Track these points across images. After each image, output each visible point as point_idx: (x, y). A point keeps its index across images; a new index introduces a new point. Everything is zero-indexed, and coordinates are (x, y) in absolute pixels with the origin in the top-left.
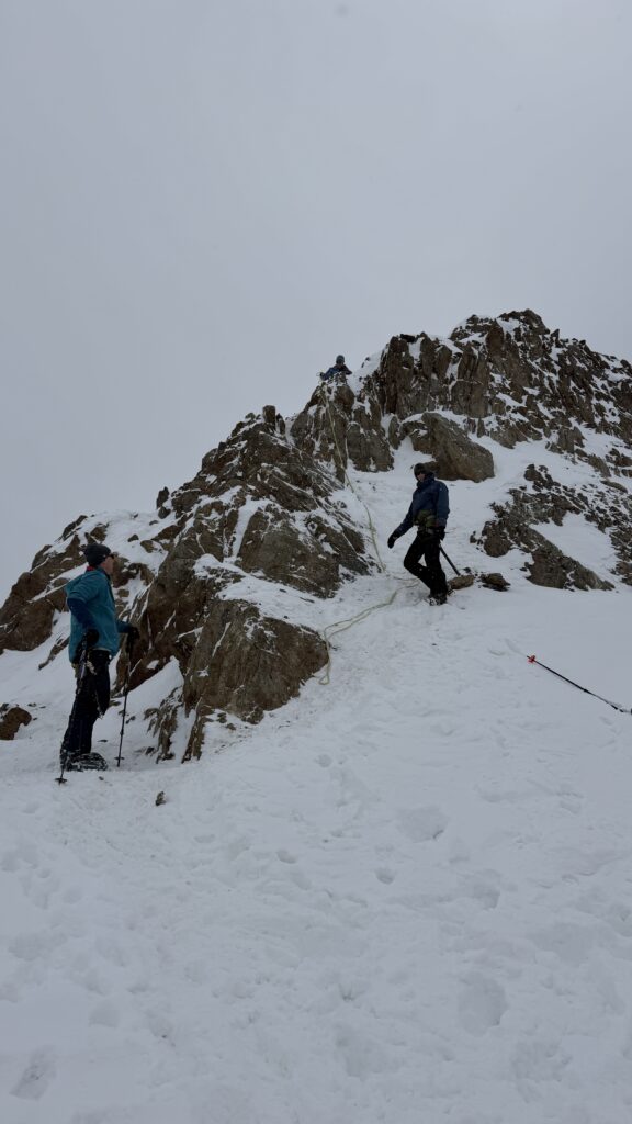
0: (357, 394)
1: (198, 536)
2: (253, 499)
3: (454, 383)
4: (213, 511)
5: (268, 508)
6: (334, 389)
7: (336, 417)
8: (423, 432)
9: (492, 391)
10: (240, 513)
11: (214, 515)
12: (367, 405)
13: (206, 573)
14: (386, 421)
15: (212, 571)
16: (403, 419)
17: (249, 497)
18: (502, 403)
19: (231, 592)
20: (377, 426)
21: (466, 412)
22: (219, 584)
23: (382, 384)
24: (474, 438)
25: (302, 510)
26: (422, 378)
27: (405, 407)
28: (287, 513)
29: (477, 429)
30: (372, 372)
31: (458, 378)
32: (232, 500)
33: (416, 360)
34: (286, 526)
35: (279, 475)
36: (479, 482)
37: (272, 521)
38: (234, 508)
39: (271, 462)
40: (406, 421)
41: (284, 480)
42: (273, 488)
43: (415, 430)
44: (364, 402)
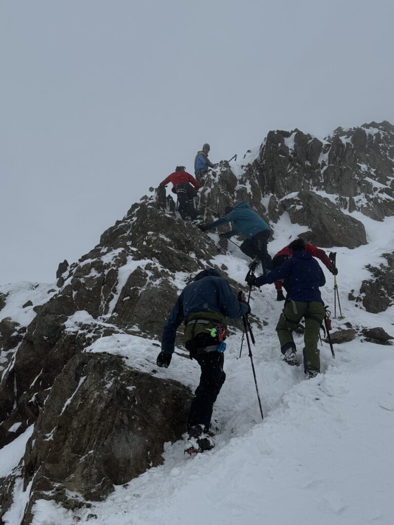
0: (239, 178)
1: (74, 293)
2: (133, 259)
3: (325, 168)
4: (93, 270)
5: (148, 267)
6: (219, 173)
7: (220, 195)
8: (299, 207)
9: (359, 175)
10: (119, 272)
11: (94, 273)
12: (248, 187)
13: (76, 328)
14: (265, 201)
15: (83, 326)
16: (280, 197)
17: (130, 258)
18: (370, 185)
19: (100, 346)
20: (258, 204)
21: (337, 192)
22: (89, 339)
23: (261, 171)
24: (346, 212)
25: (184, 271)
26: (297, 164)
27: (282, 188)
28: (167, 272)
29: (348, 205)
30: (253, 161)
31: (329, 164)
32: (113, 260)
33: (291, 149)
34: (165, 283)
35: (163, 240)
36: (353, 248)
37: (151, 278)
38: (115, 267)
39: (157, 231)
40: (283, 199)
41: (167, 245)
42: (157, 251)
43: (292, 206)
44: (245, 185)
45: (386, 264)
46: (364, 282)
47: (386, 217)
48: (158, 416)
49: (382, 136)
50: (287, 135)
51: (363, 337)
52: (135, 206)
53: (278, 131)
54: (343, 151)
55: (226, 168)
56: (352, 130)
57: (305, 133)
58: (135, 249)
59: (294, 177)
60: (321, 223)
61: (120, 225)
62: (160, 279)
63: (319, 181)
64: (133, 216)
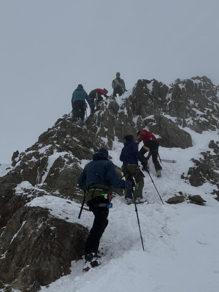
0: (120, 106)
1: (22, 170)
2: (57, 151)
3: (170, 102)
4: (33, 157)
5: (66, 156)
6: (109, 103)
7: (109, 115)
8: (154, 124)
9: (189, 106)
10: (49, 159)
11: (34, 159)
12: (125, 111)
13: (22, 192)
14: (135, 120)
15: (26, 190)
16: (144, 118)
17: (55, 151)
18: (195, 112)
19: (35, 202)
20: (131, 121)
21: (176, 116)
22: (30, 198)
23: (133, 102)
24: (181, 127)
25: (87, 159)
26: (154, 99)
27: (145, 113)
28: (77, 159)
29: (182, 124)
30: (129, 96)
31: (172, 100)
32: (45, 151)
33: (150, 90)
34: (76, 166)
35: (75, 141)
36: (185, 149)
37: (67, 163)
38: (46, 156)
39: (72, 135)
40: (145, 119)
41: (78, 143)
42: (71, 147)
43: (150, 123)
44: (124, 110)
45: (203, 158)
46: (190, 168)
47: (203, 131)
48: (68, 245)
49: (203, 84)
50: (149, 82)
51: (189, 201)
52: (59, 120)
53: (143, 80)
54: (180, 93)
55: (113, 100)
56: (186, 81)
57: (159, 81)
58: (58, 146)
59: (152, 106)
60: (167, 133)
61: (50, 131)
62: (73, 163)
63: (166, 109)
64: (58, 126)
